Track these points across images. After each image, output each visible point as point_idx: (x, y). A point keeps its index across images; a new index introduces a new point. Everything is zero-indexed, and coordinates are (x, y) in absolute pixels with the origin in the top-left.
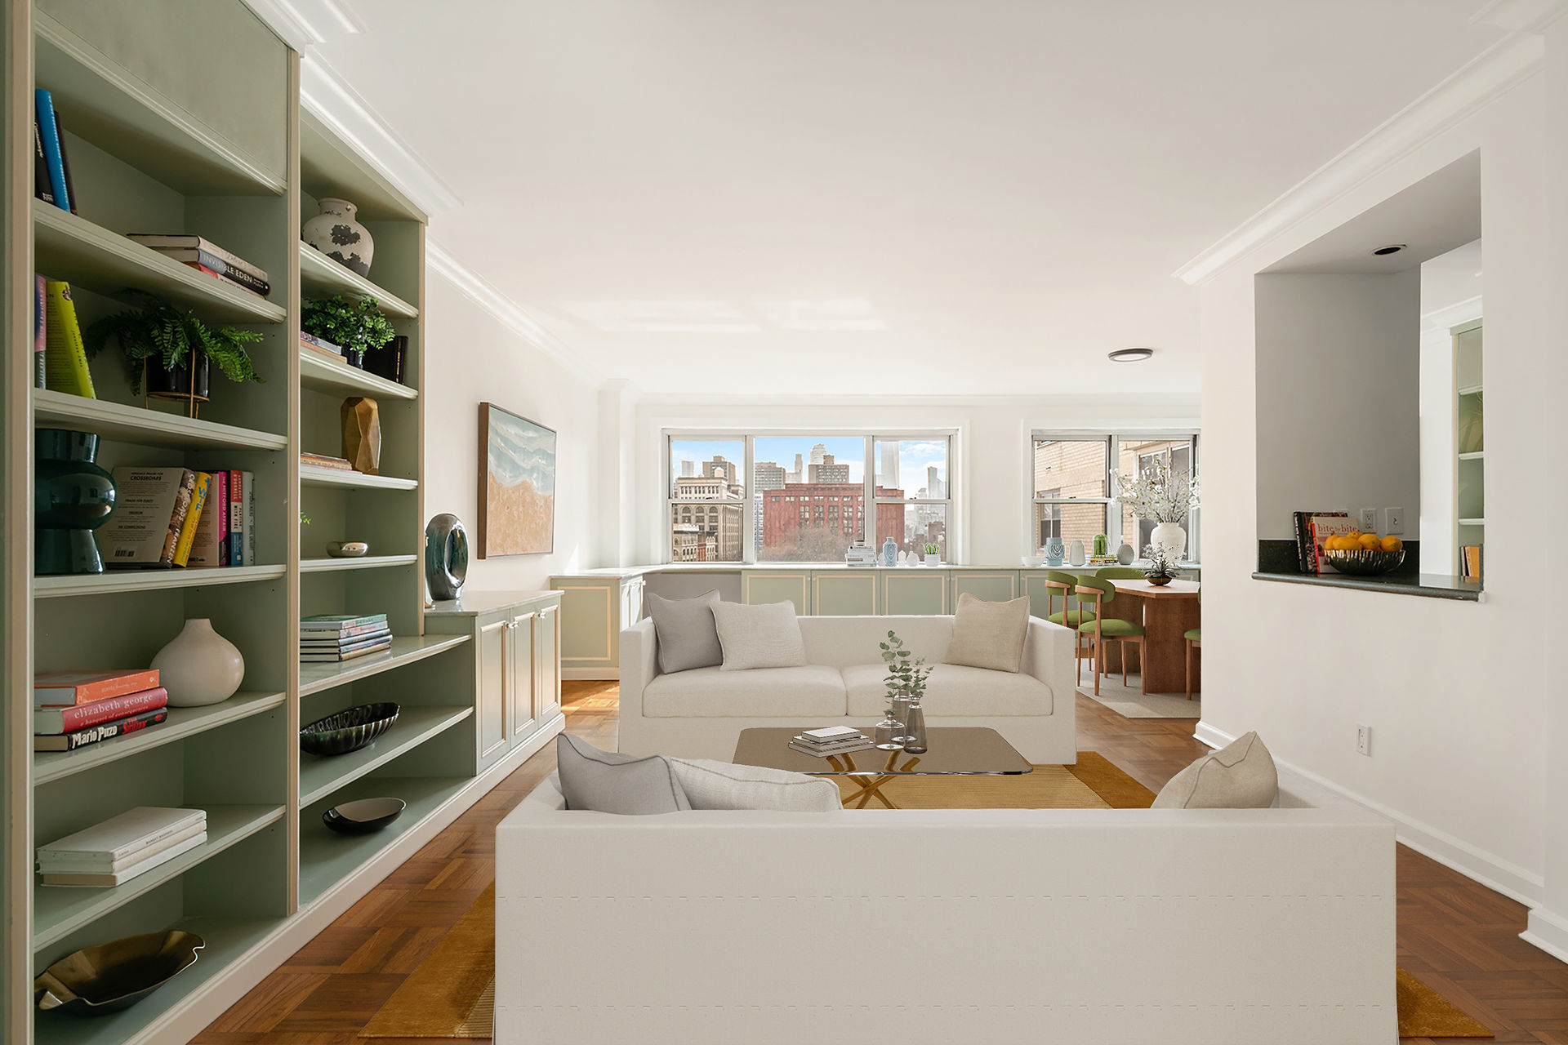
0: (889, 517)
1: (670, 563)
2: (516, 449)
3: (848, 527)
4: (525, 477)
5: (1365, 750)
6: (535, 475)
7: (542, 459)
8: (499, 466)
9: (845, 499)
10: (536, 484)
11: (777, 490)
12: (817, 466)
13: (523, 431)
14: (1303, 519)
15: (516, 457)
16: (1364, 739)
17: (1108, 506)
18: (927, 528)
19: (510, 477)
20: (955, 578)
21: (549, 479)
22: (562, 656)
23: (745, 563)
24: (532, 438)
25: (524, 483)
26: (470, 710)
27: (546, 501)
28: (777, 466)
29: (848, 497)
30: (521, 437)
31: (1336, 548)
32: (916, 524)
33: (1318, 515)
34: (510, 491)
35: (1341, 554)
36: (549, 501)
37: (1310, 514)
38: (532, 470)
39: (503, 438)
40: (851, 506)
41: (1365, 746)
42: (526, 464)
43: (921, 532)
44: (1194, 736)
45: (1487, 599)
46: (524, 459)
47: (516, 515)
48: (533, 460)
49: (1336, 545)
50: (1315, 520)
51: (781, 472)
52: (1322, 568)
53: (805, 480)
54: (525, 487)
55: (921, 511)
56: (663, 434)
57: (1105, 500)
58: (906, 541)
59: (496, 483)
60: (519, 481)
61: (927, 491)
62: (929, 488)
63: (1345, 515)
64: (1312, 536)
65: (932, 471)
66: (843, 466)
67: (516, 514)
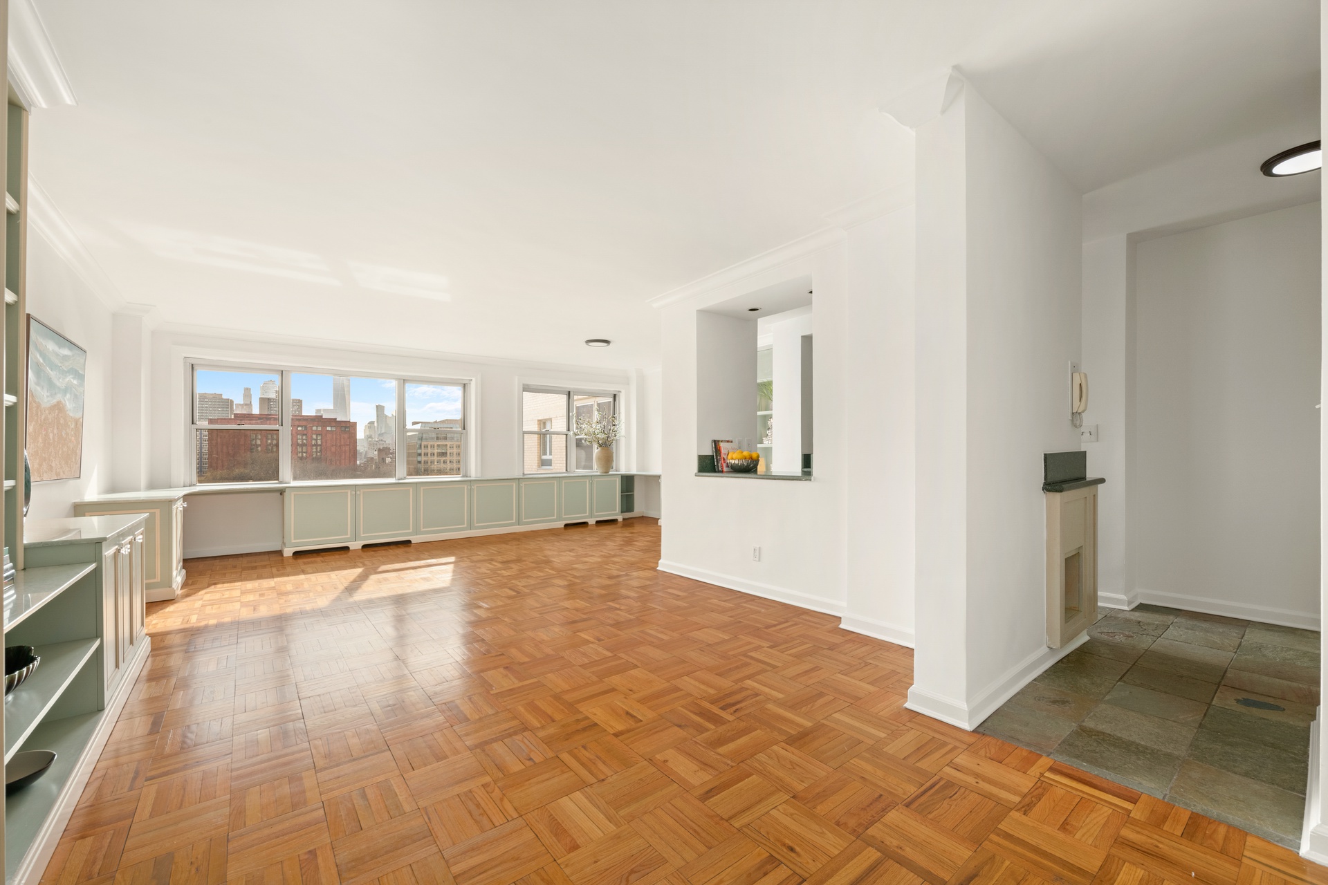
0: (342, 443)
1: (194, 485)
2: (53, 367)
3: (302, 452)
4: (59, 397)
5: (757, 559)
6: (68, 396)
7: (74, 378)
8: (37, 384)
9: (300, 429)
10: (69, 405)
11: (225, 419)
12: (269, 399)
13: (60, 348)
14: (716, 443)
15: (52, 374)
16: (757, 553)
17: (568, 436)
18: (376, 453)
19: (47, 396)
20: (475, 487)
21: (78, 398)
22: (146, 579)
23: (281, 483)
24: (66, 356)
25: (59, 403)
26: (98, 643)
27: (77, 424)
28: (224, 397)
29: (302, 426)
30: (57, 355)
31: (734, 459)
32: (366, 449)
33: (722, 441)
34: (47, 412)
35: (736, 462)
36: (79, 423)
37: (719, 441)
38: (66, 390)
39: (43, 355)
40: (306, 435)
41: (758, 557)
42: (60, 383)
43: (370, 455)
44: (658, 568)
45: (814, 480)
46: (60, 378)
47: (51, 438)
48: (68, 379)
49: (734, 457)
50: (721, 444)
51: (229, 403)
52: (725, 469)
53: (256, 411)
54: (59, 407)
55: (370, 439)
56: (185, 363)
57: (568, 432)
58: (358, 462)
59: (35, 402)
60: (54, 401)
61: (376, 423)
62: (377, 422)
63: (732, 442)
64: (720, 454)
65: (380, 409)
66: (296, 400)
67: (51, 435)
